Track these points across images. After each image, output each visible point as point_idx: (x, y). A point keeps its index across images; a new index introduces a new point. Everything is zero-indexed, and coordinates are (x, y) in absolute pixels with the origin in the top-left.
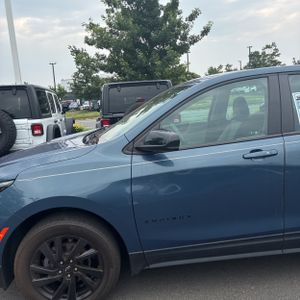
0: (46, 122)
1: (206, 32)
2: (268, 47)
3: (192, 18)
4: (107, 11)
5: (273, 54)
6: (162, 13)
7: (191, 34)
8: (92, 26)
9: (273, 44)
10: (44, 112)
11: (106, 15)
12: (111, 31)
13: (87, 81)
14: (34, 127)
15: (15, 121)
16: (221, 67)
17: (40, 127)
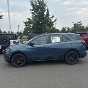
0: (16, 41)
1: (55, 21)
2: (79, 22)
3: (52, 17)
4: (32, 15)
5: (80, 24)
6: (45, 16)
7: (52, 21)
8: (28, 19)
9: (80, 22)
10: (16, 39)
11: (32, 16)
12: (33, 20)
13: (28, 31)
14: (14, 42)
15: (10, 41)
16: (66, 27)
17: (15, 42)
